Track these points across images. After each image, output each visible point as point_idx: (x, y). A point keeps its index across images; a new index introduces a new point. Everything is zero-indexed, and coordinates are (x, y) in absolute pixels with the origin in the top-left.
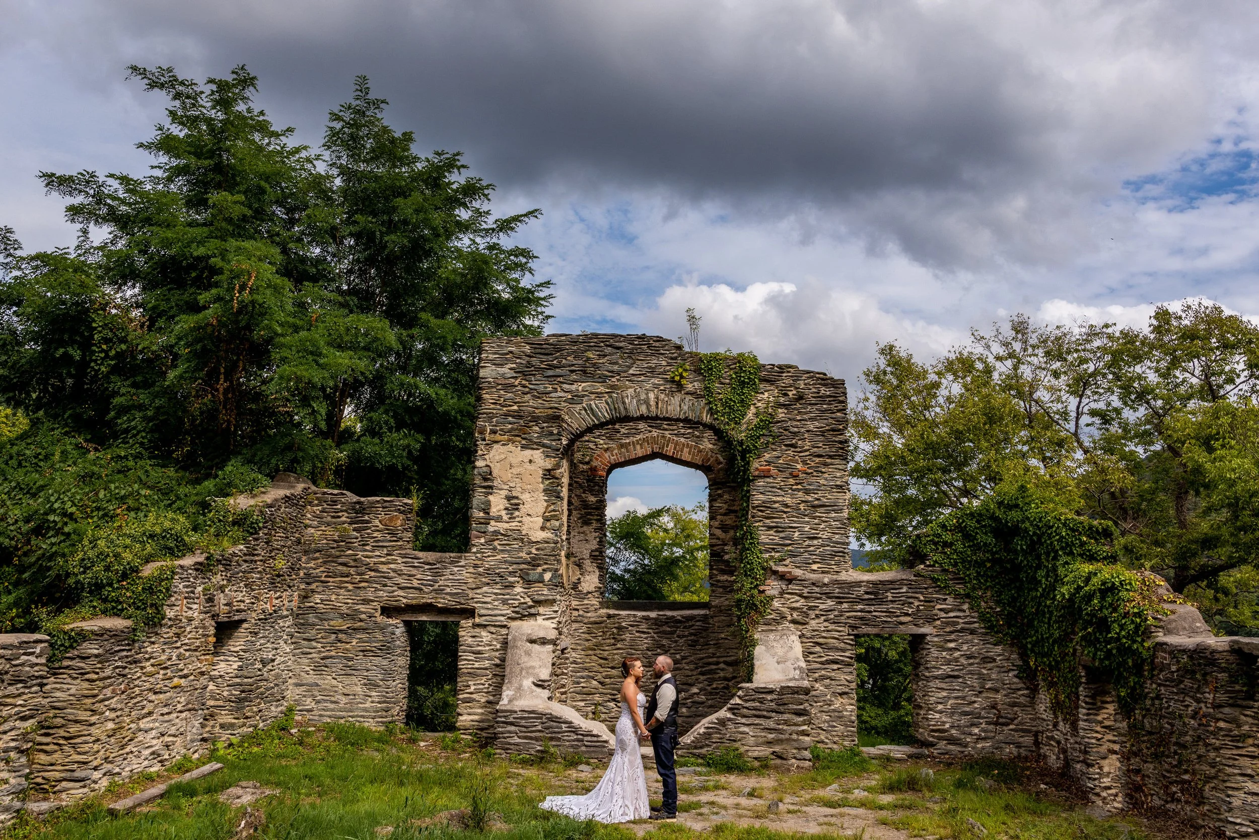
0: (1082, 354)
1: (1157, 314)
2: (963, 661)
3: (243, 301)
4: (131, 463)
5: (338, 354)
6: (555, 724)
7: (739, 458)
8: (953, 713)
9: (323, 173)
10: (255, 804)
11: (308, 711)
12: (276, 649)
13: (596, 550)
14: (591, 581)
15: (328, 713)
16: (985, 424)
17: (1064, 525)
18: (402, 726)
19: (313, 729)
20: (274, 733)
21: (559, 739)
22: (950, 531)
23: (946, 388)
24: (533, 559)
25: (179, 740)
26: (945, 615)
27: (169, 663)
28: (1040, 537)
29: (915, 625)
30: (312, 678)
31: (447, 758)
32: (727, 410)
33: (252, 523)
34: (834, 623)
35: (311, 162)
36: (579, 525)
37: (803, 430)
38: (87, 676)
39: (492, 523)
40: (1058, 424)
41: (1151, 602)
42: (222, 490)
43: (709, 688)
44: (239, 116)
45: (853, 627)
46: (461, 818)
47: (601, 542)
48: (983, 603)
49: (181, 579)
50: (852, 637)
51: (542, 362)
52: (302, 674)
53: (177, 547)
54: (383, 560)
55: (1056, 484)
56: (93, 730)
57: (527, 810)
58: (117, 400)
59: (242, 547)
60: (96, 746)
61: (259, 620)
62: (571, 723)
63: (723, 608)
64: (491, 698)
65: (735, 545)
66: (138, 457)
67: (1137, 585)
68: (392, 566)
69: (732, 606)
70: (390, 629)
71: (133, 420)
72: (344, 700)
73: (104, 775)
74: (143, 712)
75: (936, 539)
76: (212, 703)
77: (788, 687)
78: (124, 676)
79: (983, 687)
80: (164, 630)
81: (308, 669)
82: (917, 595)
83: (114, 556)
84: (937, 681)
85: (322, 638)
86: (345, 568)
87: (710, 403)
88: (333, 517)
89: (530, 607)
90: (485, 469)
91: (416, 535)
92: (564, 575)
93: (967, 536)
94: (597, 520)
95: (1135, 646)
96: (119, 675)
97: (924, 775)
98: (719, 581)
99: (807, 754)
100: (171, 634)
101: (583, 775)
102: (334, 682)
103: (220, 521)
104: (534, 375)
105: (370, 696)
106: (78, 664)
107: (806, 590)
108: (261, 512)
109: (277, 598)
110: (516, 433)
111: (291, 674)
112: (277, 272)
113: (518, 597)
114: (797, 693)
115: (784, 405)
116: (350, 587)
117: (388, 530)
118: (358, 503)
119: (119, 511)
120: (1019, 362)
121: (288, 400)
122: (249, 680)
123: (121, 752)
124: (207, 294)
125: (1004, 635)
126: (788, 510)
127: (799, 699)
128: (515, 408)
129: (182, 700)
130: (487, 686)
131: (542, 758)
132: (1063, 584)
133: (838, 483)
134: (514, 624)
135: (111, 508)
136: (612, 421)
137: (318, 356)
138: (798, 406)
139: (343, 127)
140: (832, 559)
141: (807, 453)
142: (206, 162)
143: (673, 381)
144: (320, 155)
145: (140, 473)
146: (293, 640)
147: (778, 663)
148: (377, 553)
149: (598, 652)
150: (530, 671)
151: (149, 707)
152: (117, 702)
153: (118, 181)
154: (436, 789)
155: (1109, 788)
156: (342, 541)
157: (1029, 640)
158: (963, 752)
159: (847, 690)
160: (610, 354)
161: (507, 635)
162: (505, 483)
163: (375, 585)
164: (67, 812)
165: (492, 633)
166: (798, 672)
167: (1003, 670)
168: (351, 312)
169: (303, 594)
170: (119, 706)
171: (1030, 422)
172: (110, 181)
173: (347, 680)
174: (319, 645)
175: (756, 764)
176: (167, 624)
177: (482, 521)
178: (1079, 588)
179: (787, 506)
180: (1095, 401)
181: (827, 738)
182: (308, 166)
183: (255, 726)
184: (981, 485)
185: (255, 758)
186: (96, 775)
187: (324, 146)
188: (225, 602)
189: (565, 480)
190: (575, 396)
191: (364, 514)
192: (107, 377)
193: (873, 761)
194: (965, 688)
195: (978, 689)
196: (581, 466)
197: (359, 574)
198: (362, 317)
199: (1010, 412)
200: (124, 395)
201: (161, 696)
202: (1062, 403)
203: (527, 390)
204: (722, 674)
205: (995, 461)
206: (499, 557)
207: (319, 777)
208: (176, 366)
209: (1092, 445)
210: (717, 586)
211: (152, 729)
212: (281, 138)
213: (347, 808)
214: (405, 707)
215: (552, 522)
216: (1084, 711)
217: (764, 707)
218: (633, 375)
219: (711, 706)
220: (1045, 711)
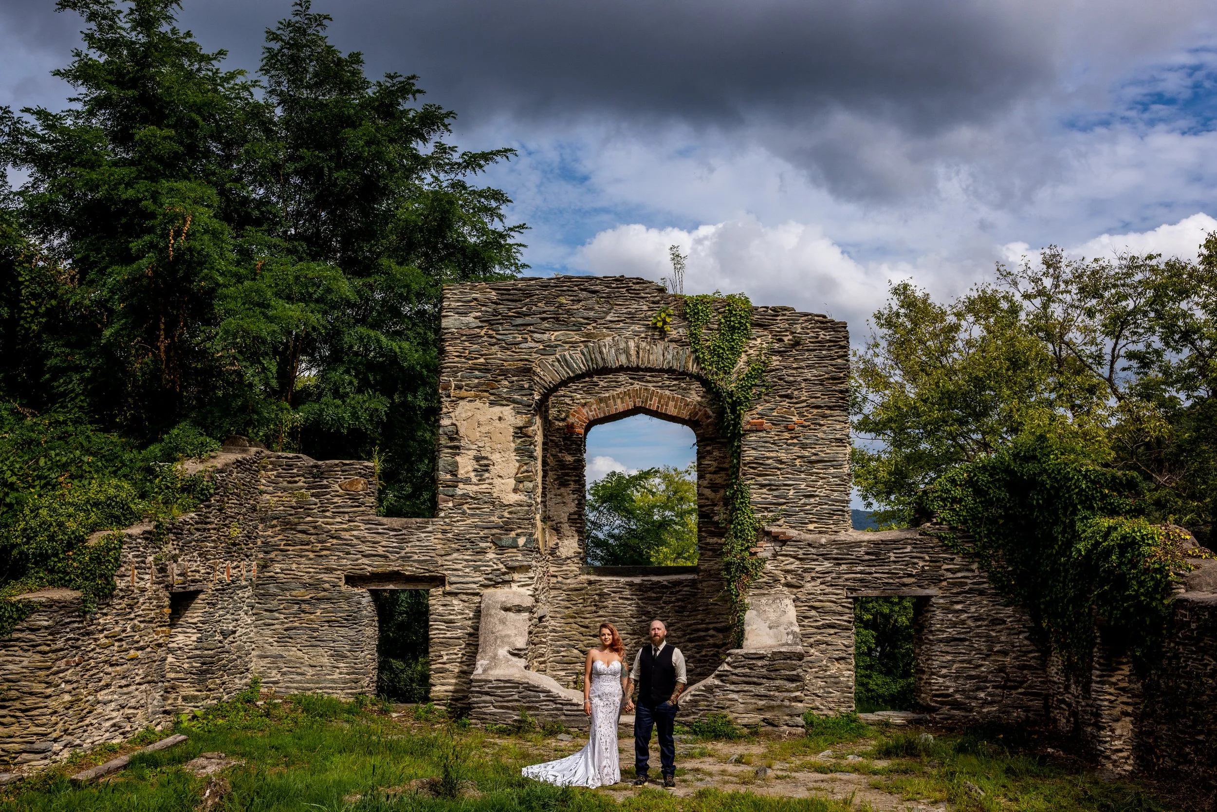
0: (1121, 289)
1: (1208, 241)
2: (970, 623)
3: (179, 249)
4: (71, 429)
5: (287, 306)
6: (532, 693)
7: (729, 411)
8: (957, 678)
9: (262, 102)
10: (221, 775)
11: (274, 683)
12: (237, 620)
13: (575, 513)
14: (570, 546)
15: (295, 685)
16: (1007, 370)
17: (1085, 477)
18: (373, 697)
19: (280, 701)
20: (239, 705)
21: (537, 709)
22: (960, 486)
23: (966, 331)
24: (506, 523)
25: (140, 712)
26: (952, 576)
27: (124, 635)
28: (1057, 490)
29: (919, 586)
30: (276, 650)
31: (420, 729)
32: (716, 358)
33: (202, 489)
34: (832, 585)
35: (248, 90)
36: (556, 487)
37: (799, 379)
38: (38, 648)
39: (461, 485)
40: (1091, 369)
41: (1174, 556)
42: (169, 455)
43: (698, 655)
44: (163, 37)
45: (852, 590)
46: (433, 786)
47: (581, 503)
48: (993, 563)
49: (130, 548)
50: (850, 600)
51: (510, 309)
52: (266, 645)
53: (124, 515)
54: (345, 526)
55: (1085, 434)
56: (49, 702)
57: (503, 778)
58: (52, 362)
59: (193, 515)
60: (53, 718)
61: (217, 590)
62: (549, 692)
63: (712, 572)
64: (465, 668)
65: (726, 505)
66: (77, 422)
67: (1160, 539)
68: (355, 533)
69: (722, 570)
70: (356, 598)
71: (70, 382)
72: (311, 671)
73: (65, 746)
74: (101, 684)
75: (945, 496)
76: (173, 675)
77: (781, 652)
78: (77, 648)
79: (991, 650)
80: (116, 601)
81: (271, 640)
82: (922, 555)
83: (58, 525)
84: (942, 645)
85: (284, 608)
86: (305, 536)
87: (696, 351)
88: (289, 482)
89: (504, 574)
90: (451, 428)
91: (380, 500)
92: (540, 539)
93: (978, 491)
94: (575, 481)
95: (1154, 604)
96: (72, 647)
97: (923, 740)
98: (708, 544)
99: (800, 720)
100: (123, 606)
101: (562, 744)
102: (300, 654)
103: (168, 488)
104: (501, 324)
105: (338, 668)
106: (28, 636)
107: (801, 552)
108: (211, 477)
109: (234, 568)
110: (484, 388)
111: (254, 646)
112: (215, 216)
113: (491, 563)
114: (790, 658)
115: (779, 352)
116: (311, 555)
117: (348, 494)
118: (316, 466)
119: (61, 479)
120: (1050, 299)
121: (235, 358)
122: (210, 652)
123: (80, 724)
124: (140, 241)
125: (1016, 596)
126: (783, 466)
127: (792, 664)
128: (482, 360)
129: (141, 672)
130: (460, 655)
131: (519, 728)
132: (1080, 539)
133: (838, 436)
134: (486, 592)
135: (53, 476)
136: (589, 373)
137: (265, 308)
138: (795, 352)
139: (282, 48)
140: (830, 518)
141: (804, 404)
142: (130, 93)
143: (655, 328)
144: (256, 81)
145: (81, 439)
146: (254, 611)
147: (770, 628)
148: (339, 520)
149: (579, 620)
150: (506, 640)
151: (106, 679)
152: (72, 674)
153: (35, 116)
154: (407, 758)
155: (1121, 751)
156: (301, 508)
157: (1042, 600)
158: (967, 717)
159: (844, 655)
160: (586, 299)
161: (480, 603)
162: (472, 443)
163: (337, 553)
164: (29, 783)
165: (464, 601)
166: (791, 637)
167: (1012, 632)
168: (301, 259)
169: (262, 563)
170: (75, 678)
171: (1060, 366)
172: (27, 117)
173: (313, 652)
174: (282, 616)
175: (746, 731)
176: (118, 595)
177: (450, 483)
178: (1098, 543)
179: (781, 462)
180: (1133, 342)
181: (822, 704)
182: (245, 94)
183: (220, 699)
184: (1002, 438)
185: (219, 729)
186: (57, 747)
187: (261, 70)
188: (179, 572)
189: (539, 439)
190: (548, 346)
191: (322, 478)
192: (38, 336)
193: (871, 727)
194: (971, 651)
195: (985, 652)
196: (557, 423)
197: (320, 542)
198: (313, 265)
199: (1037, 354)
200: (57, 355)
201: (118, 668)
202: (1097, 345)
203: (494, 340)
204: (711, 641)
205: (1018, 410)
206: (468, 522)
207: (285, 748)
208: (112, 323)
209: (1127, 391)
210: (706, 549)
211: (111, 701)
212: (213, 62)
213: (315, 777)
214: (375, 678)
215: (526, 483)
216: (1098, 673)
217: (754, 673)
218: (611, 322)
219: (700, 674)
220: (1057, 673)
